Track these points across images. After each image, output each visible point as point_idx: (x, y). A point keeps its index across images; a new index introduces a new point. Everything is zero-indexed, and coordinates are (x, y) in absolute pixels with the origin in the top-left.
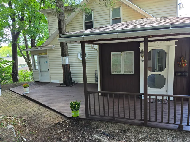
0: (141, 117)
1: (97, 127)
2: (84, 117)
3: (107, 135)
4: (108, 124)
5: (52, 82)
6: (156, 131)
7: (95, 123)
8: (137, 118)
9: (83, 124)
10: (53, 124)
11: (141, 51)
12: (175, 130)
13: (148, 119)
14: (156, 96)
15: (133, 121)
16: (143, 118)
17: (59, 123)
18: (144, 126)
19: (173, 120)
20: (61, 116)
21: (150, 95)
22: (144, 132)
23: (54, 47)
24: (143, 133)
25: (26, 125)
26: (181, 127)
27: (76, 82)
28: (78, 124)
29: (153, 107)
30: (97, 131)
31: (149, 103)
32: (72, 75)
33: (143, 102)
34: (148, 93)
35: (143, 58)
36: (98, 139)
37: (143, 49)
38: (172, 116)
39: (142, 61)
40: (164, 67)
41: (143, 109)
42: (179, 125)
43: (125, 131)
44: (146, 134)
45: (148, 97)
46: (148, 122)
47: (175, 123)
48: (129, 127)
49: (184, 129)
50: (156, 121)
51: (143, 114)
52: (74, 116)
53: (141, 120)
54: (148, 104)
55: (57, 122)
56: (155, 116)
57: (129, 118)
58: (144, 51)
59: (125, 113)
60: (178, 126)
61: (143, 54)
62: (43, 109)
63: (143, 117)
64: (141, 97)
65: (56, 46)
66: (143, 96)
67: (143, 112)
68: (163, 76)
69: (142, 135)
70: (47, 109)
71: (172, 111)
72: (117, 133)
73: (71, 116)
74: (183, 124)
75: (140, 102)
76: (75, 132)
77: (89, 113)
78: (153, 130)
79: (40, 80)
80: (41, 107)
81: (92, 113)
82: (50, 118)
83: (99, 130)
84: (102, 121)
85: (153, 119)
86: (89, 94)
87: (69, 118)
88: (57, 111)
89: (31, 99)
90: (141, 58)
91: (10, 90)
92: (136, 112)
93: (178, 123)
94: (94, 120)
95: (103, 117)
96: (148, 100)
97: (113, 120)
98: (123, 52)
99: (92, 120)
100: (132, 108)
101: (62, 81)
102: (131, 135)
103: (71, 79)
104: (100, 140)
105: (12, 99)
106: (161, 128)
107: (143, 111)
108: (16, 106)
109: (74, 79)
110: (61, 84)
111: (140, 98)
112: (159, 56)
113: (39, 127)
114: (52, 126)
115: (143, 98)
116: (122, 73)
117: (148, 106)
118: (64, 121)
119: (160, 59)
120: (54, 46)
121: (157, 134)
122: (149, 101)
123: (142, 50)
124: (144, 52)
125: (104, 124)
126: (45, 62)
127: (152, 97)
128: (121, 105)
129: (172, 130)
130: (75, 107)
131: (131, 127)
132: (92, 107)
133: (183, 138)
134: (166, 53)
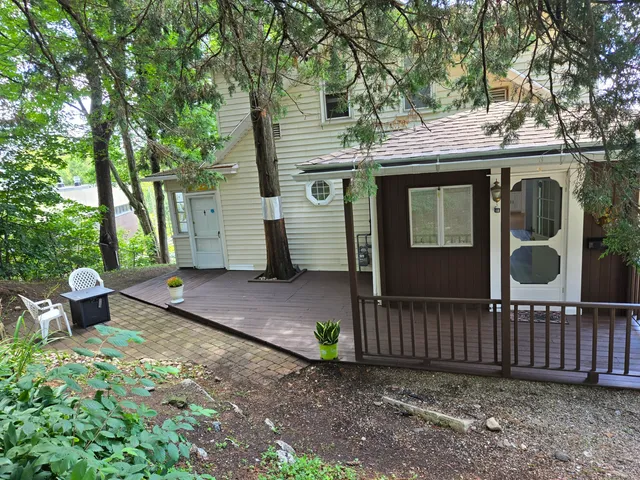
0: (496, 358)
1: (388, 381)
2: (352, 358)
3: (416, 398)
4: (414, 374)
5: (232, 268)
6: (532, 386)
7: (380, 374)
8: (484, 360)
9: (350, 376)
10: (280, 377)
11: (492, 185)
12: (577, 385)
13: (512, 362)
14: (532, 304)
15: (475, 366)
16: (499, 360)
17: (293, 374)
18: (502, 377)
19: (575, 363)
20: (291, 359)
21: (516, 304)
22: (501, 391)
23: (237, 169)
24: (500, 393)
25: (217, 378)
26: (593, 377)
27: (301, 268)
28: (339, 375)
29: (524, 332)
30: (390, 390)
31: (515, 321)
32: (290, 247)
33: (499, 322)
34: (512, 298)
35: (500, 203)
36: (396, 405)
37: (499, 180)
38: (570, 354)
39: (496, 210)
40: (556, 226)
41: (499, 338)
42: (589, 373)
43: (456, 388)
44: (508, 395)
45: (512, 307)
46: (512, 369)
47: (577, 369)
48: (465, 381)
49: (600, 382)
50: (531, 365)
51: (499, 351)
52: (325, 358)
53: (496, 362)
54: (512, 326)
55: (287, 371)
56: (529, 353)
57: (465, 360)
58: (500, 185)
59: (455, 348)
60: (586, 376)
61: (498, 194)
62: (238, 343)
63: (499, 357)
64: (495, 308)
65: (242, 165)
66: (499, 306)
67: (499, 347)
68: (554, 251)
69: (499, 395)
70: (251, 343)
71: (570, 342)
72: (439, 394)
73: (318, 357)
74: (597, 370)
75: (492, 321)
76: (337, 391)
77: (364, 350)
78: (524, 385)
79: (194, 265)
80: (233, 338)
81: (370, 351)
82: (264, 363)
83: (394, 387)
84: (398, 367)
85: (524, 360)
86: (363, 304)
87: (313, 362)
88: (278, 345)
89: (197, 317)
90: (493, 204)
91: (122, 294)
92: (483, 345)
93: (586, 367)
94: (379, 366)
95: (400, 360)
96: (512, 315)
97: (425, 366)
98: (442, 188)
99: (373, 365)
100: (472, 336)
101: (263, 265)
102: (472, 397)
103: (290, 260)
104: (401, 406)
105: (142, 318)
106: (545, 381)
107: (499, 342)
108: (163, 335)
109: (297, 260)
110: (261, 276)
111: (491, 310)
112: (544, 195)
113: (250, 382)
114: (280, 380)
115: (499, 310)
116: (441, 243)
117: (512, 330)
118: (304, 369)
119: (545, 204)
120: (236, 166)
121: (535, 394)
122: (516, 317)
123: (496, 183)
124: (501, 188)
125: (405, 375)
126: (209, 212)
127: (520, 308)
128: (445, 330)
129: (569, 384)
130: (327, 337)
131: (470, 380)
132: (371, 337)
133: (594, 401)
134: (561, 188)
